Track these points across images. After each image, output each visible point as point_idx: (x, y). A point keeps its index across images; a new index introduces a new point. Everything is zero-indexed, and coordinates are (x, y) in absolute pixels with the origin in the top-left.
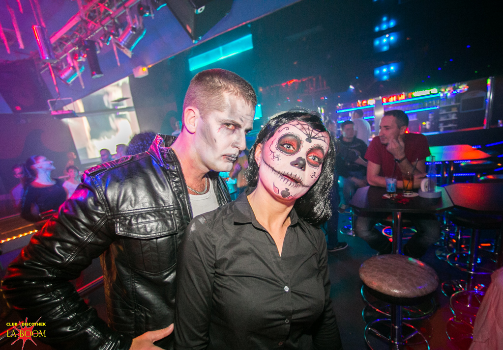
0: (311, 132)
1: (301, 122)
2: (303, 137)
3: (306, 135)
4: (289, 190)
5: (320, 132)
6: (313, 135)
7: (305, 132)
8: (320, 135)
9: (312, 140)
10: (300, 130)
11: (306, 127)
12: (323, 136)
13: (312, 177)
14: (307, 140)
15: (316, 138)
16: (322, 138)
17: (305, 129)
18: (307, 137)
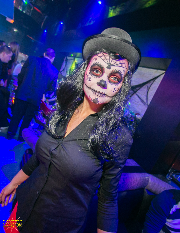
0: (111, 61)
1: (105, 54)
2: (105, 65)
3: (107, 64)
4: (98, 99)
5: (117, 60)
6: (112, 63)
7: (106, 62)
8: (118, 62)
9: (111, 67)
10: (103, 60)
11: (108, 58)
12: (120, 63)
13: (113, 91)
14: (107, 67)
15: (115, 66)
16: (120, 65)
17: (106, 59)
18: (108, 65)
